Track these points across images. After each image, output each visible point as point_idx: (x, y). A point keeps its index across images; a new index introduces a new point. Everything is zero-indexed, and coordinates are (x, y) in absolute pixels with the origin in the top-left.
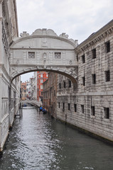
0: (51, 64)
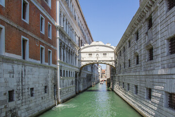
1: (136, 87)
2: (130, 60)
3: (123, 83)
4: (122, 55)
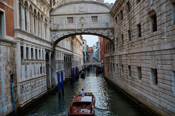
0: (89, 27)
1: (155, 72)
2: (139, 26)
3: (130, 67)
4: (125, 17)
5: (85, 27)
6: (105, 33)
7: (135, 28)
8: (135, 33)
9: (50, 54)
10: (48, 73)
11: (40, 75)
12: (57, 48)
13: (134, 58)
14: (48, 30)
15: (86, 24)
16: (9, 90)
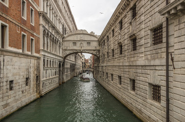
0: (85, 49)
1: (120, 77)
2: (113, 50)
3: (107, 73)
4: (106, 44)
5: (83, 49)
6: (94, 53)
7: (110, 51)
8: (111, 54)
9: (62, 64)
10: (59, 75)
11: (55, 76)
12: (66, 60)
13: (110, 68)
14: (61, 49)
15: (84, 47)
16: (35, 85)
